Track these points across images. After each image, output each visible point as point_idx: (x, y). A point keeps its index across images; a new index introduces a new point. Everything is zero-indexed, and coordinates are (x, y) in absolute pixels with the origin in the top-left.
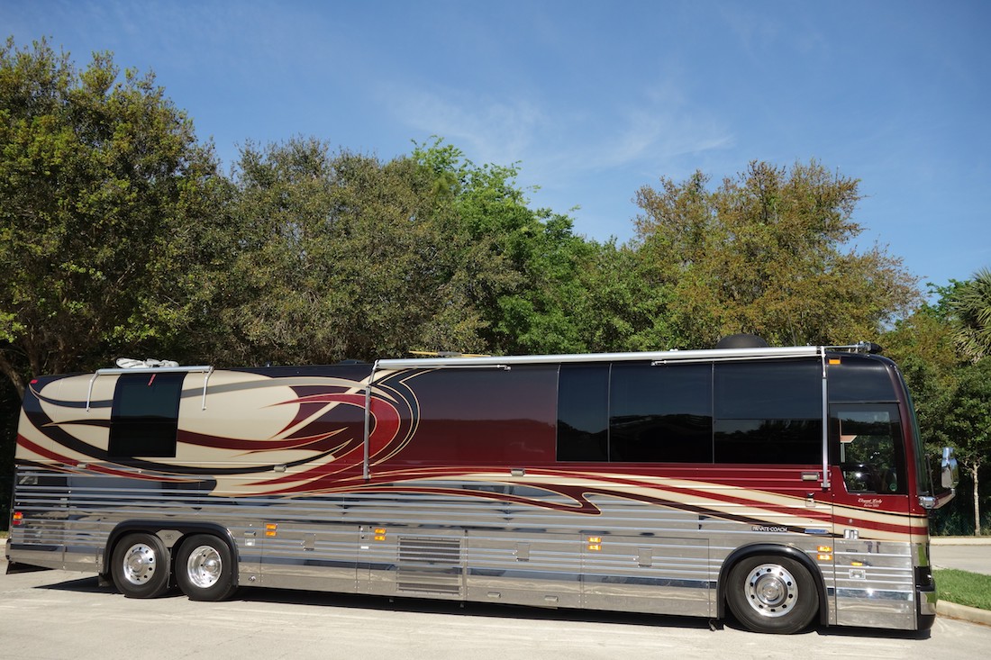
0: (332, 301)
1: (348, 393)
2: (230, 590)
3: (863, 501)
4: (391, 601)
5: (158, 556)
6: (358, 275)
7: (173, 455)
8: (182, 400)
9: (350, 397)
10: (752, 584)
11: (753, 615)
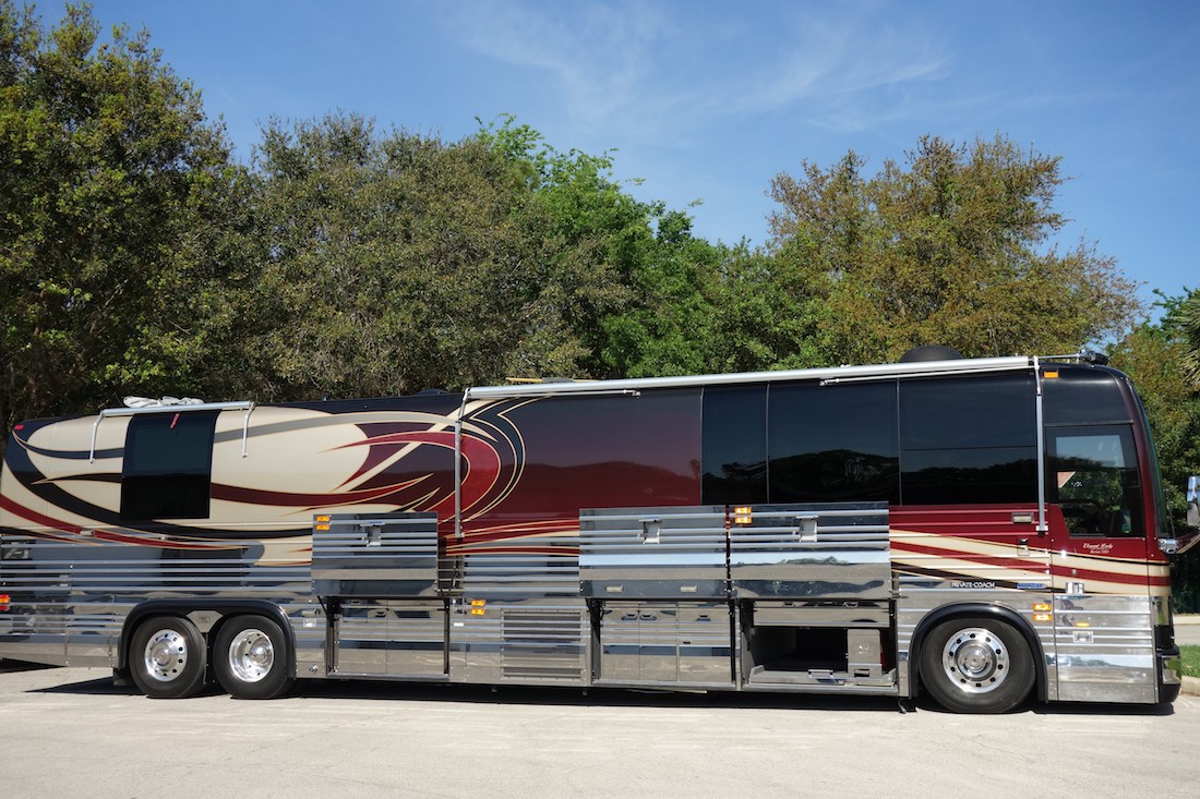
0: (391, 323)
1: (432, 430)
2: (285, 684)
3: (1089, 546)
4: (494, 691)
5: (190, 644)
6: (424, 289)
7: (206, 516)
8: (215, 445)
9: (435, 436)
10: (951, 654)
11: (954, 692)
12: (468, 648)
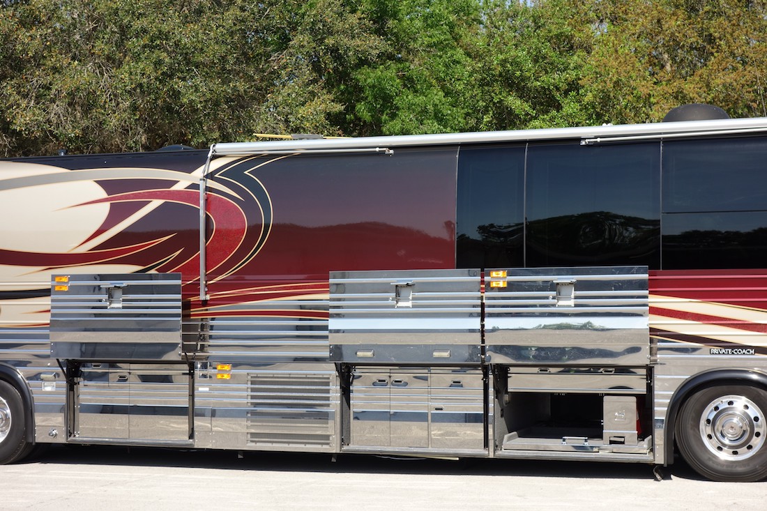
0: (131, 73)
1: (175, 188)
2: (24, 449)
4: (240, 457)
6: (167, 39)
9: (178, 194)
10: (708, 421)
11: (709, 459)
12: (213, 413)
